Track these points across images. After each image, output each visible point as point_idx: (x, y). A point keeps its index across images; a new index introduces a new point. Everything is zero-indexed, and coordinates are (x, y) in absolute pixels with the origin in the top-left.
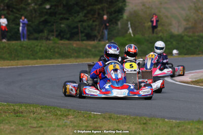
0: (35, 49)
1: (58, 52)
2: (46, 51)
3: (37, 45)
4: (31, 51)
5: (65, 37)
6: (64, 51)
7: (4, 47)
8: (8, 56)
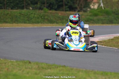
0: (30, 16)
1: (47, 19)
2: (38, 18)
3: (32, 14)
4: (27, 17)
5: (53, 8)
6: (52, 18)
7: (8, 14)
8: (10, 20)
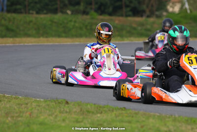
0: (68, 25)
2: (81, 28)
4: (63, 27)
5: (106, 11)
7: (31, 21)
8: (34, 32)
